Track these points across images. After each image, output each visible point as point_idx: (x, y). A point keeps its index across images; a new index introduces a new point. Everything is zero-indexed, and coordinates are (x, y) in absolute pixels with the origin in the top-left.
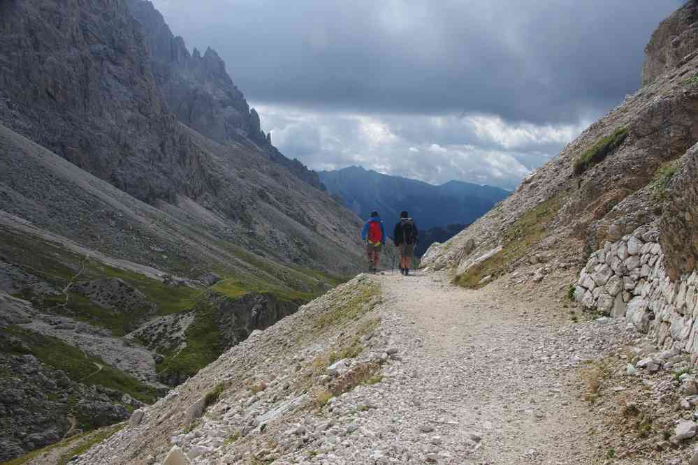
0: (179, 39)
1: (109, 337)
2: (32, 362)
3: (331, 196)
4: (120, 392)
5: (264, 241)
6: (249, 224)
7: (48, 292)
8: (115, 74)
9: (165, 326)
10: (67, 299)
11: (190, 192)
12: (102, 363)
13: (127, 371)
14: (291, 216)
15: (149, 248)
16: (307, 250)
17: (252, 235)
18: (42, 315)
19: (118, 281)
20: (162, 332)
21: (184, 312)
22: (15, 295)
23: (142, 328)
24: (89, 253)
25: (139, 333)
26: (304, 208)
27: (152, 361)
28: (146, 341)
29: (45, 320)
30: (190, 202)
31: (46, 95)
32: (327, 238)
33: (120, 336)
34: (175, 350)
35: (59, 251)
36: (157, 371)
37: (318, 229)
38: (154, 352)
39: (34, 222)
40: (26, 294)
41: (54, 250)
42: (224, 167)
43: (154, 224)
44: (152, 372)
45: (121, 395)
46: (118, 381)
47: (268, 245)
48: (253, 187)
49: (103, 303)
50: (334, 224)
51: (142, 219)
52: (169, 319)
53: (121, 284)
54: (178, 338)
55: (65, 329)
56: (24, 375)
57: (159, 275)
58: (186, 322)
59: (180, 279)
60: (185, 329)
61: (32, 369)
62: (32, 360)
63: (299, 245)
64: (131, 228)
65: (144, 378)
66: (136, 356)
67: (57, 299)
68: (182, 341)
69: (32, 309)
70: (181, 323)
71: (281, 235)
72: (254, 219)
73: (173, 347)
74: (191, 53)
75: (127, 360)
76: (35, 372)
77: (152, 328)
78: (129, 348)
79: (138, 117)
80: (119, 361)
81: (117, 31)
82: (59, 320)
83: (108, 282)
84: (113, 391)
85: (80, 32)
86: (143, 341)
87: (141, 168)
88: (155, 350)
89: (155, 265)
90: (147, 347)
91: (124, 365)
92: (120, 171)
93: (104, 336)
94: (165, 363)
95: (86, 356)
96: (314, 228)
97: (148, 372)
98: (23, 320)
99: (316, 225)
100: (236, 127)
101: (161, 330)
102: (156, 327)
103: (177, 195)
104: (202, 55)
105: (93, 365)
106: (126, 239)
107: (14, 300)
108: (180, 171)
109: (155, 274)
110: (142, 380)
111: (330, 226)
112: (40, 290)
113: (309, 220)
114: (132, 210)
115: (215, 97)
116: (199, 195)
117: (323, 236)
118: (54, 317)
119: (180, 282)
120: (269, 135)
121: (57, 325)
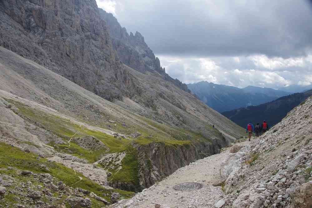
0: (124, 28)
1: (87, 163)
2: (48, 177)
3: (193, 95)
4: (89, 191)
5: (162, 116)
6: (156, 109)
7: (61, 142)
8: (95, 45)
9: (113, 158)
10: (69, 146)
11: (128, 95)
12: (83, 176)
13: (94, 180)
14: (174, 104)
15: (109, 121)
16: (182, 120)
17: (157, 114)
18: (58, 153)
19: (92, 137)
20: (111, 161)
21: (121, 151)
22: (47, 144)
23: (102, 159)
24: (81, 124)
25: (101, 161)
26: (181, 101)
27: (106, 176)
28: (104, 165)
29: (59, 156)
30: (128, 99)
31: (66, 56)
32: (191, 114)
33: (92, 163)
34: (117, 170)
35: (68, 123)
36: (108, 180)
37: (187, 110)
38: (107, 171)
39: (58, 111)
40: (52, 144)
41: (66, 123)
42: (144, 83)
43: (111, 110)
44: (105, 180)
45: (90, 193)
46: (89, 186)
47: (164, 118)
48: (157, 92)
49: (85, 147)
50: (194, 108)
51: (106, 108)
52: (114, 155)
53: (94, 139)
54: (118, 164)
55: (67, 160)
56: (45, 183)
57: (112, 133)
58: (122, 156)
59: (122, 135)
60: (121, 160)
61: (48, 180)
62: (49, 176)
63: (178, 118)
64: (101, 112)
65: (102, 184)
66: (99, 173)
67: (65, 146)
68: (120, 165)
69: (54, 151)
70: (120, 157)
71: (169, 113)
72: (158, 106)
73: (116, 169)
74: (129, 34)
75: (94, 175)
76: (49, 182)
77: (106, 159)
78: (96, 169)
79: (105, 63)
80: (91, 175)
81: (95, 26)
82: (65, 156)
83: (88, 137)
84: (86, 191)
85: (80, 28)
86: (102, 165)
87: (107, 85)
88: (107, 170)
89: (111, 129)
90: (104, 169)
91: (93, 177)
92: (97, 87)
93: (85, 163)
94: (112, 176)
95: (75, 173)
96: (185, 110)
97: (104, 181)
98: (50, 156)
99: (186, 108)
100: (150, 65)
101: (110, 160)
102: (109, 159)
103: (123, 96)
104: (134, 35)
105: (78, 177)
106: (98, 117)
107: (46, 146)
108: (124, 86)
109: (110, 133)
110: (101, 185)
111: (193, 109)
112: (58, 142)
113: (183, 106)
114: (102, 104)
115: (140, 53)
116: (133, 96)
117: (189, 113)
118: (64, 154)
119: (122, 137)
120: (164, 68)
121: (64, 158)
